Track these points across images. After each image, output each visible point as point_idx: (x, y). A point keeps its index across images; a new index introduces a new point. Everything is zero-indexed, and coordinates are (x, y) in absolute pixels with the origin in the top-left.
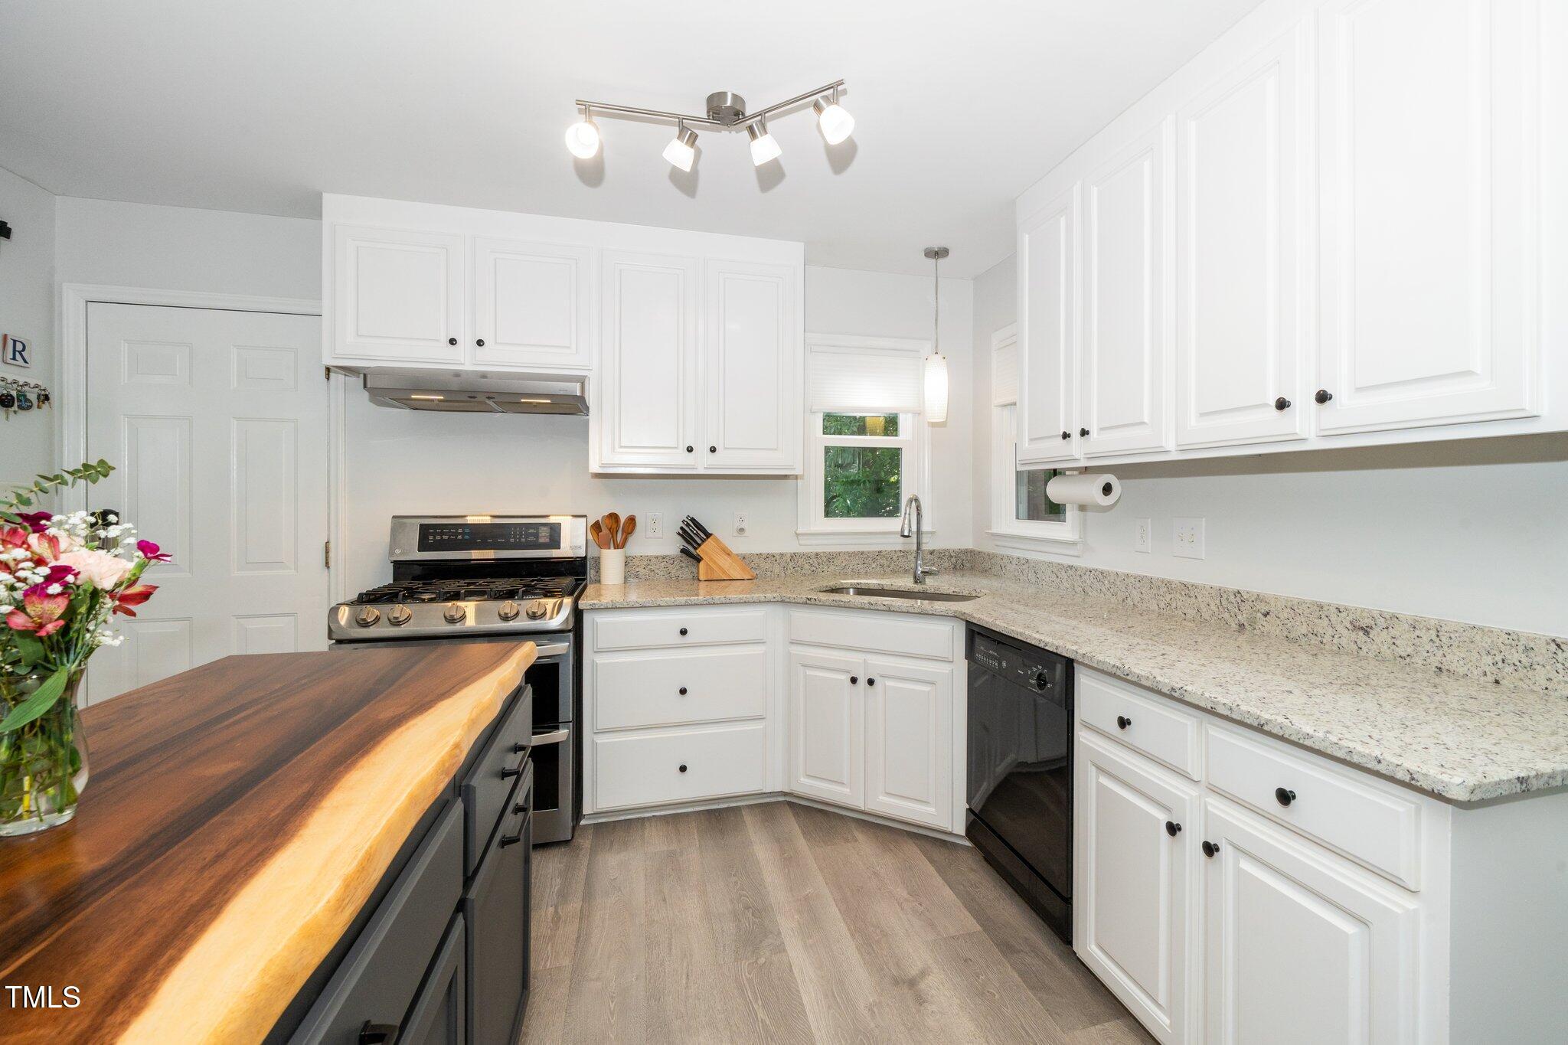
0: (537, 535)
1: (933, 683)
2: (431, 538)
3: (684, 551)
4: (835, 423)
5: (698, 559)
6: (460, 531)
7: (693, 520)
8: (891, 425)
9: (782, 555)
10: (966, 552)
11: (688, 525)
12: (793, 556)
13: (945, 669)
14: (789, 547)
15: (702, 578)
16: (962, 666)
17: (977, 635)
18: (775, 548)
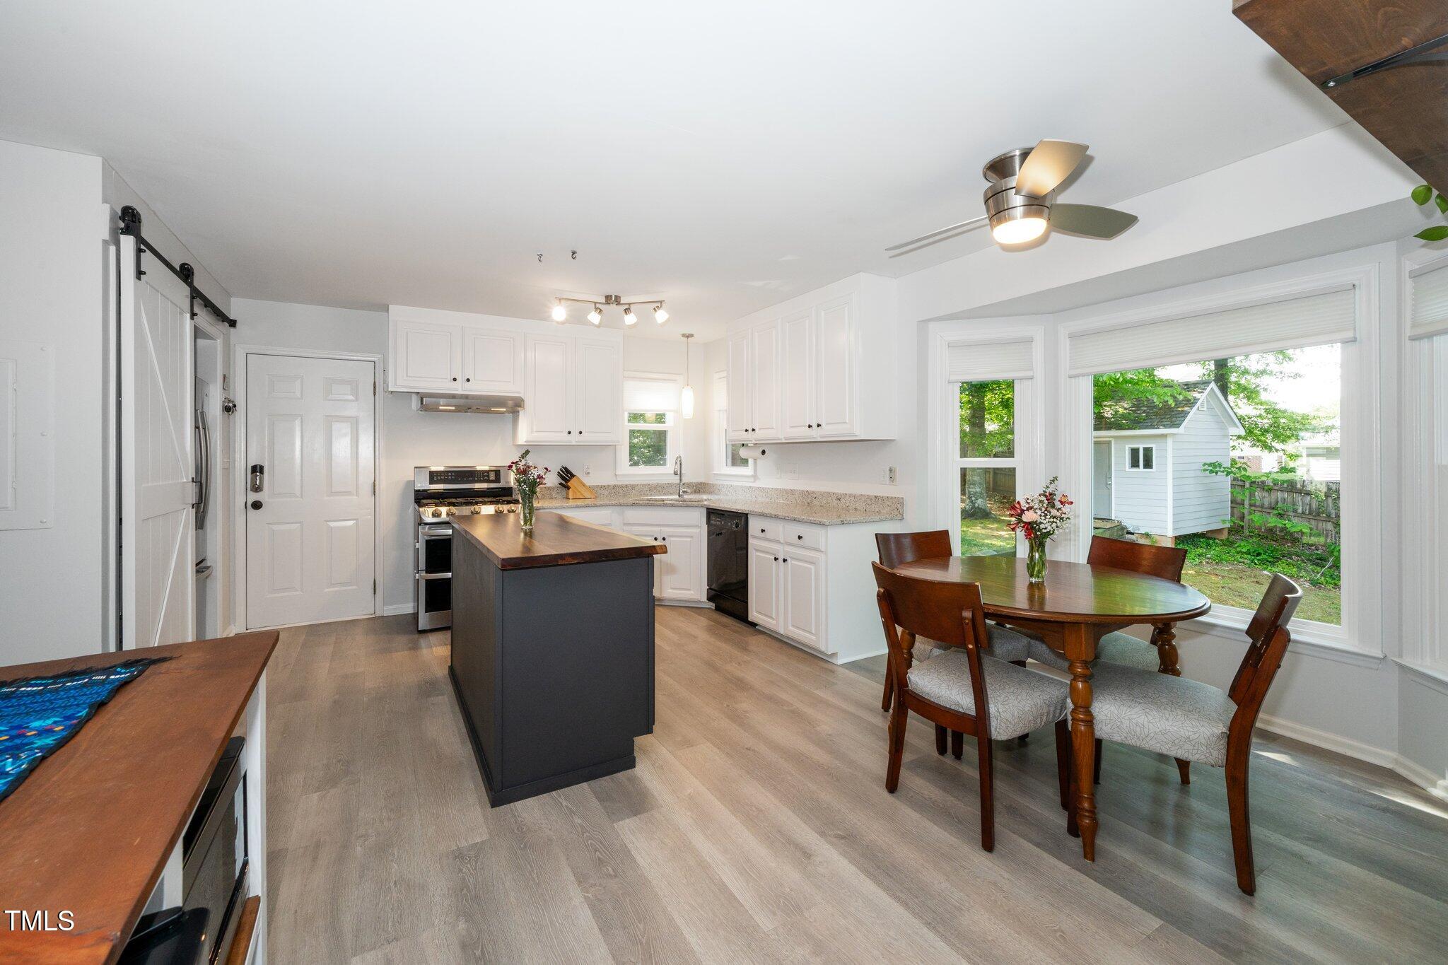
0: (488, 476)
1: (692, 537)
2: (435, 478)
3: (561, 484)
4: (635, 417)
5: (568, 488)
6: (450, 474)
7: (566, 468)
8: (660, 418)
9: (608, 486)
10: (701, 483)
11: (562, 471)
12: (614, 487)
13: (696, 530)
14: (613, 482)
15: (571, 497)
16: (705, 527)
17: (712, 513)
18: (605, 483)
